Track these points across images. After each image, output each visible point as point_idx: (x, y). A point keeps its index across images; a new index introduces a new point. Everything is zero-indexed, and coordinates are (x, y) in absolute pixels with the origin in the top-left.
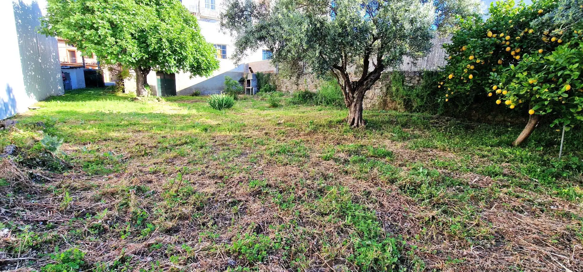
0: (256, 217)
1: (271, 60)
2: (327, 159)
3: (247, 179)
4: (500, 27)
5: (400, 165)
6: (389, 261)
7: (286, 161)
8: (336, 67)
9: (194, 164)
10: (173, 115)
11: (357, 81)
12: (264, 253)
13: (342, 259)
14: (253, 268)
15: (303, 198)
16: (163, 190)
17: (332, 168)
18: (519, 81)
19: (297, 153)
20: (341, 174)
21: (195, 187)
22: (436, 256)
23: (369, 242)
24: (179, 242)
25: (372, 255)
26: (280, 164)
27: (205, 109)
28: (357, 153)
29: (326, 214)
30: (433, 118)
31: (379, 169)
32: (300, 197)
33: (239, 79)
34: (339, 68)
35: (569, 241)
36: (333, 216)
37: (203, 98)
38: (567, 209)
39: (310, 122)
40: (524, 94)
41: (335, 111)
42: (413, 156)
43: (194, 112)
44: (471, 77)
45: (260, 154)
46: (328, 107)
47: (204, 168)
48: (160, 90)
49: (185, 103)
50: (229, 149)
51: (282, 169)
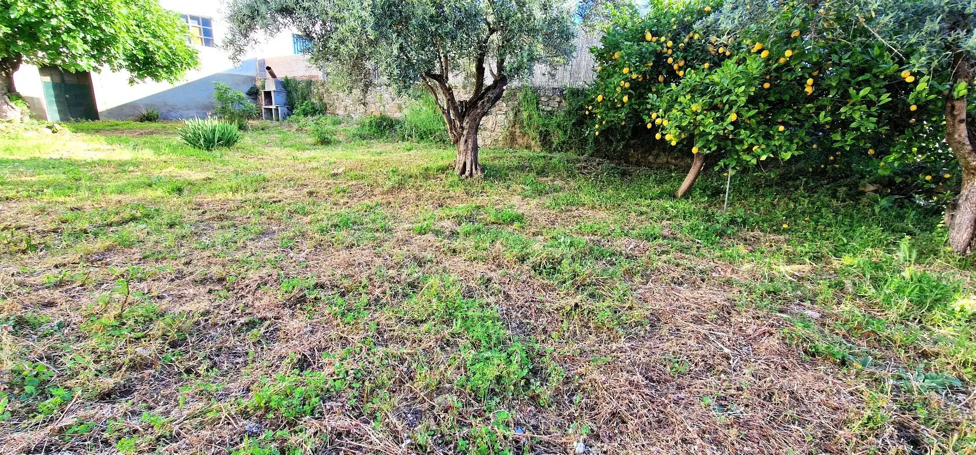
0: (297, 343)
1: (308, 56)
2: (423, 231)
3: (275, 278)
4: (661, 27)
5: (534, 233)
6: (516, 376)
7: (350, 240)
8: (429, 74)
9: (157, 260)
10: (94, 162)
11: (468, 100)
12: (314, 400)
13: (448, 385)
14: (296, 428)
15: (384, 301)
16: (85, 317)
17: (432, 245)
18: (681, 107)
19: (369, 226)
20: (446, 254)
21: (164, 304)
22: (578, 358)
23: (488, 354)
24: (133, 413)
25: (492, 372)
26: (340, 247)
27: (174, 149)
28: (470, 219)
29: (422, 322)
30: (579, 161)
31: (504, 243)
32: (377, 300)
33: (247, 89)
34: (435, 77)
35: (729, 313)
36: (433, 323)
37: (168, 125)
38: (728, 275)
39: (393, 171)
40: (687, 126)
41: (434, 151)
42: (552, 219)
43: (147, 154)
44: (625, 99)
45: (300, 232)
46: (422, 144)
47: (181, 267)
48: (55, 108)
49: (124, 137)
50: (234, 225)
51: (344, 254)
